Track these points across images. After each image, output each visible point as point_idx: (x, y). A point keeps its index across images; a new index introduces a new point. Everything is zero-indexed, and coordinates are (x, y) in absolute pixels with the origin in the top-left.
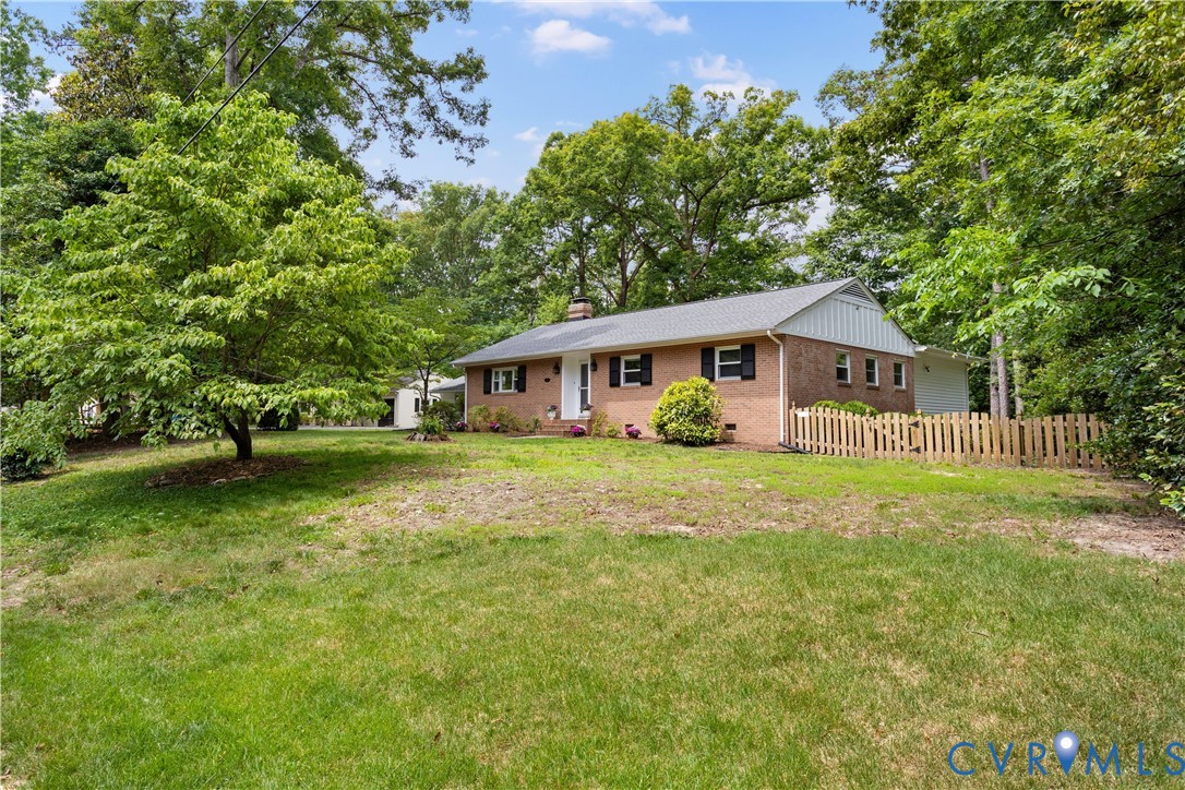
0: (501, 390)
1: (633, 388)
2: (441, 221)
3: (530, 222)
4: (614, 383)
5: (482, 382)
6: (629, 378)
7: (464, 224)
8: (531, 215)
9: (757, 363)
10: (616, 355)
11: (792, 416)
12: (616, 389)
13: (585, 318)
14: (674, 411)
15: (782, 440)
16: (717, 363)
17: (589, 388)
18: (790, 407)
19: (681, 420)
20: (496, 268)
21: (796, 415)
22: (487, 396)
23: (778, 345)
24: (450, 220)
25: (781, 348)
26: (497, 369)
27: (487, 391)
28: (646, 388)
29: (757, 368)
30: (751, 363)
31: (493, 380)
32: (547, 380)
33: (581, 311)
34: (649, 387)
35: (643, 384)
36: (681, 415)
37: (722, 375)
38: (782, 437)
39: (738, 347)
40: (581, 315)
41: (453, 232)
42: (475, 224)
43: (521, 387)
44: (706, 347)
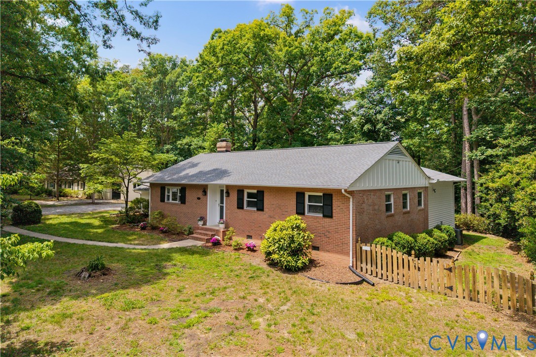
0: (171, 201)
1: (251, 211)
2: (155, 75)
3: (198, 84)
4: (240, 206)
5: (159, 194)
6: (250, 204)
7: (168, 78)
8: (199, 80)
9: (334, 208)
10: (241, 189)
11: (358, 248)
12: (241, 210)
13: (227, 151)
14: (277, 245)
15: (351, 265)
16: (307, 203)
17: (224, 205)
18: (357, 242)
19: (282, 252)
20: (183, 106)
21: (361, 248)
22: (162, 203)
23: (349, 198)
24: (160, 75)
25: (351, 200)
26: (169, 187)
27: (163, 200)
28: (260, 213)
29: (334, 211)
30: (330, 207)
31: (166, 194)
32: (199, 199)
33: (224, 147)
34: (262, 212)
35: (258, 210)
36: (281, 248)
37: (309, 211)
38: (351, 262)
39: (321, 194)
40: (224, 149)
41: (161, 82)
42: (173, 79)
43: (183, 200)
44: (299, 191)
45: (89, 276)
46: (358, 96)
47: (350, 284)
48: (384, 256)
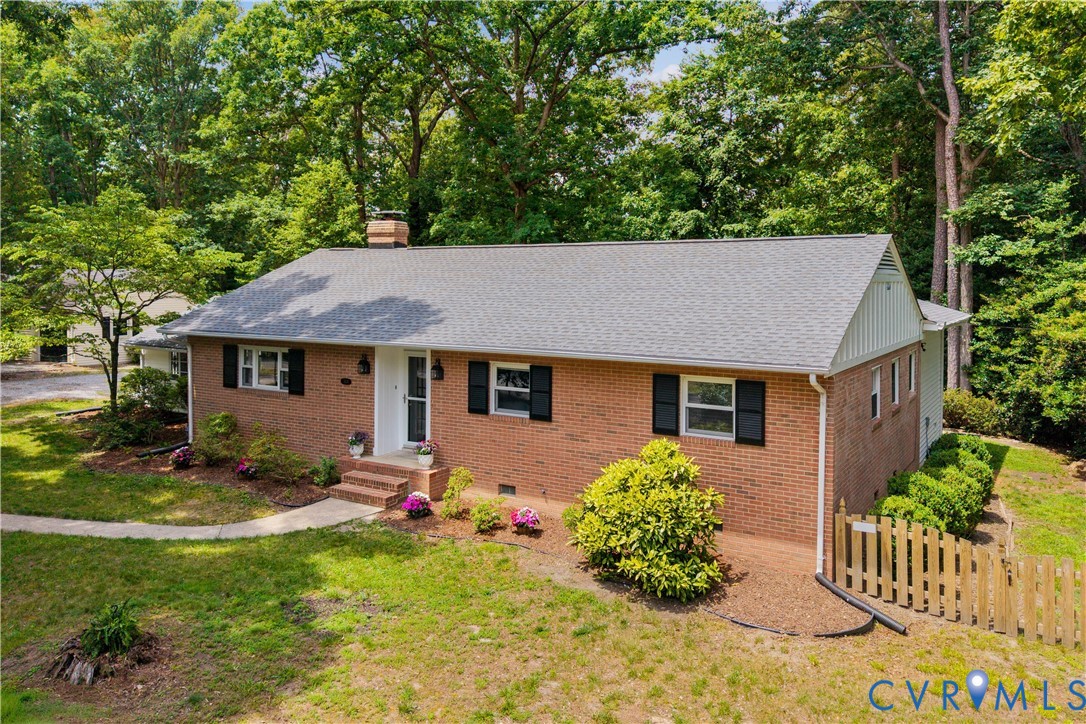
0: (255, 384)
1: (513, 420)
2: (139, 26)
3: (288, 58)
4: (478, 406)
5: (219, 365)
6: (505, 400)
7: (176, 36)
8: (290, 48)
9: (769, 419)
10: (481, 359)
11: (840, 526)
12: (480, 417)
13: (397, 245)
14: (636, 533)
15: (819, 570)
16: (684, 403)
17: (428, 400)
18: (836, 510)
19: (652, 553)
20: (227, 111)
21: (849, 527)
22: (229, 391)
23: (817, 394)
24: (152, 28)
25: (823, 400)
26: (248, 347)
27: (230, 382)
28: (539, 425)
29: (769, 428)
30: (758, 417)
31: (241, 365)
32: (346, 382)
33: (390, 235)
34: (545, 425)
35: (533, 417)
36: (650, 542)
37: (691, 425)
38: (820, 563)
39: (731, 382)
40: (391, 240)
41: (156, 46)
42: (192, 39)
43: (295, 384)
44: (662, 371)
45: (97, 673)
46: (661, 101)
47: (849, 633)
48: (917, 549)
